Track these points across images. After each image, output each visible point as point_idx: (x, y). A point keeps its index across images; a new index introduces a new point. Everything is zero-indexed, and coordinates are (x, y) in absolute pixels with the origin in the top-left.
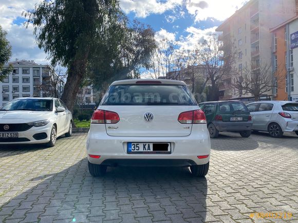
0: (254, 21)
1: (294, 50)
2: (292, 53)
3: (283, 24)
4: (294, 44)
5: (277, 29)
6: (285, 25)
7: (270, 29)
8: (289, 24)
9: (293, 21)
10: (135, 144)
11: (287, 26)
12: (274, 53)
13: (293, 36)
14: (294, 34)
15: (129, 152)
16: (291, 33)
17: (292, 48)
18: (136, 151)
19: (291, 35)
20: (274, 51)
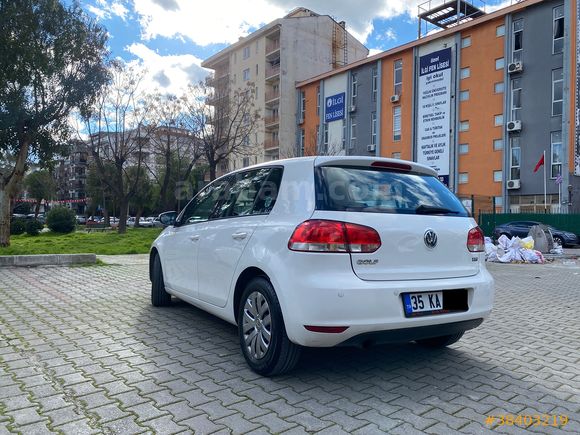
0: (272, 63)
1: (330, 124)
2: (327, 129)
3: (316, 79)
4: (330, 116)
5: (306, 85)
6: (319, 81)
7: (297, 83)
8: (324, 79)
9: (331, 76)
10: (416, 295)
11: (322, 82)
12: (301, 125)
13: (330, 101)
14: (332, 98)
15: (408, 314)
16: (326, 96)
17: (328, 121)
18: (419, 310)
19: (327, 99)
20: (301, 121)
